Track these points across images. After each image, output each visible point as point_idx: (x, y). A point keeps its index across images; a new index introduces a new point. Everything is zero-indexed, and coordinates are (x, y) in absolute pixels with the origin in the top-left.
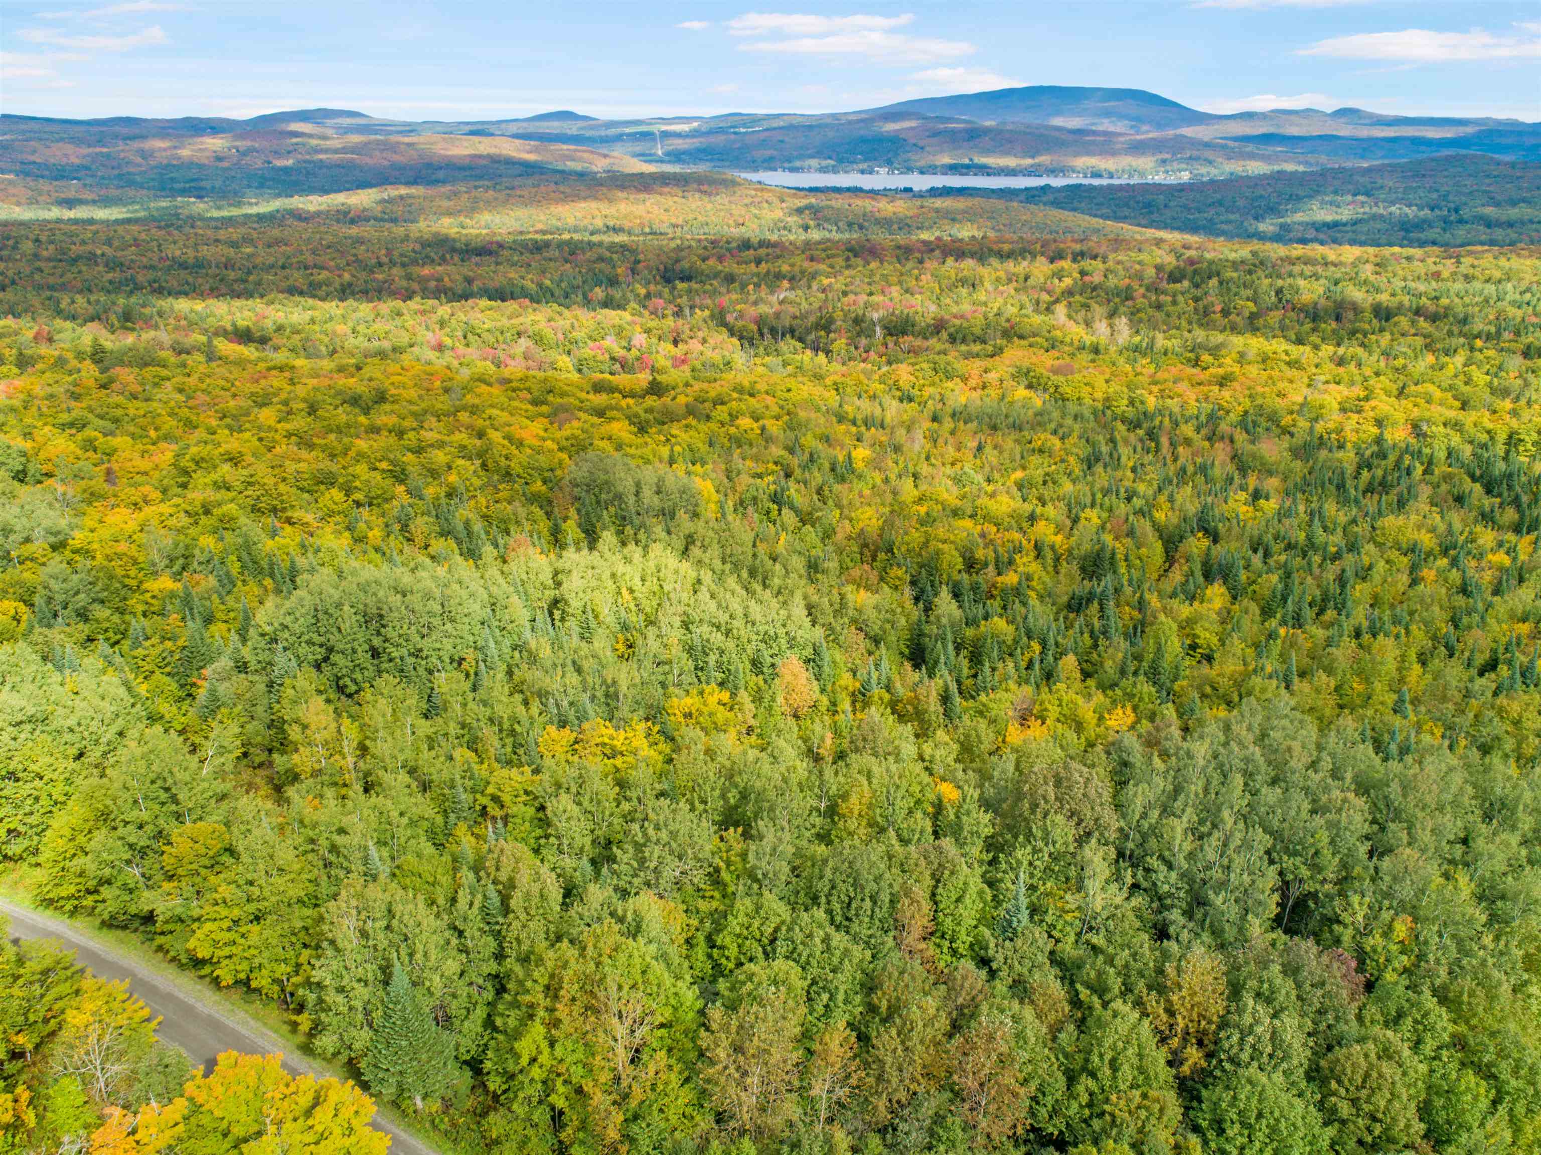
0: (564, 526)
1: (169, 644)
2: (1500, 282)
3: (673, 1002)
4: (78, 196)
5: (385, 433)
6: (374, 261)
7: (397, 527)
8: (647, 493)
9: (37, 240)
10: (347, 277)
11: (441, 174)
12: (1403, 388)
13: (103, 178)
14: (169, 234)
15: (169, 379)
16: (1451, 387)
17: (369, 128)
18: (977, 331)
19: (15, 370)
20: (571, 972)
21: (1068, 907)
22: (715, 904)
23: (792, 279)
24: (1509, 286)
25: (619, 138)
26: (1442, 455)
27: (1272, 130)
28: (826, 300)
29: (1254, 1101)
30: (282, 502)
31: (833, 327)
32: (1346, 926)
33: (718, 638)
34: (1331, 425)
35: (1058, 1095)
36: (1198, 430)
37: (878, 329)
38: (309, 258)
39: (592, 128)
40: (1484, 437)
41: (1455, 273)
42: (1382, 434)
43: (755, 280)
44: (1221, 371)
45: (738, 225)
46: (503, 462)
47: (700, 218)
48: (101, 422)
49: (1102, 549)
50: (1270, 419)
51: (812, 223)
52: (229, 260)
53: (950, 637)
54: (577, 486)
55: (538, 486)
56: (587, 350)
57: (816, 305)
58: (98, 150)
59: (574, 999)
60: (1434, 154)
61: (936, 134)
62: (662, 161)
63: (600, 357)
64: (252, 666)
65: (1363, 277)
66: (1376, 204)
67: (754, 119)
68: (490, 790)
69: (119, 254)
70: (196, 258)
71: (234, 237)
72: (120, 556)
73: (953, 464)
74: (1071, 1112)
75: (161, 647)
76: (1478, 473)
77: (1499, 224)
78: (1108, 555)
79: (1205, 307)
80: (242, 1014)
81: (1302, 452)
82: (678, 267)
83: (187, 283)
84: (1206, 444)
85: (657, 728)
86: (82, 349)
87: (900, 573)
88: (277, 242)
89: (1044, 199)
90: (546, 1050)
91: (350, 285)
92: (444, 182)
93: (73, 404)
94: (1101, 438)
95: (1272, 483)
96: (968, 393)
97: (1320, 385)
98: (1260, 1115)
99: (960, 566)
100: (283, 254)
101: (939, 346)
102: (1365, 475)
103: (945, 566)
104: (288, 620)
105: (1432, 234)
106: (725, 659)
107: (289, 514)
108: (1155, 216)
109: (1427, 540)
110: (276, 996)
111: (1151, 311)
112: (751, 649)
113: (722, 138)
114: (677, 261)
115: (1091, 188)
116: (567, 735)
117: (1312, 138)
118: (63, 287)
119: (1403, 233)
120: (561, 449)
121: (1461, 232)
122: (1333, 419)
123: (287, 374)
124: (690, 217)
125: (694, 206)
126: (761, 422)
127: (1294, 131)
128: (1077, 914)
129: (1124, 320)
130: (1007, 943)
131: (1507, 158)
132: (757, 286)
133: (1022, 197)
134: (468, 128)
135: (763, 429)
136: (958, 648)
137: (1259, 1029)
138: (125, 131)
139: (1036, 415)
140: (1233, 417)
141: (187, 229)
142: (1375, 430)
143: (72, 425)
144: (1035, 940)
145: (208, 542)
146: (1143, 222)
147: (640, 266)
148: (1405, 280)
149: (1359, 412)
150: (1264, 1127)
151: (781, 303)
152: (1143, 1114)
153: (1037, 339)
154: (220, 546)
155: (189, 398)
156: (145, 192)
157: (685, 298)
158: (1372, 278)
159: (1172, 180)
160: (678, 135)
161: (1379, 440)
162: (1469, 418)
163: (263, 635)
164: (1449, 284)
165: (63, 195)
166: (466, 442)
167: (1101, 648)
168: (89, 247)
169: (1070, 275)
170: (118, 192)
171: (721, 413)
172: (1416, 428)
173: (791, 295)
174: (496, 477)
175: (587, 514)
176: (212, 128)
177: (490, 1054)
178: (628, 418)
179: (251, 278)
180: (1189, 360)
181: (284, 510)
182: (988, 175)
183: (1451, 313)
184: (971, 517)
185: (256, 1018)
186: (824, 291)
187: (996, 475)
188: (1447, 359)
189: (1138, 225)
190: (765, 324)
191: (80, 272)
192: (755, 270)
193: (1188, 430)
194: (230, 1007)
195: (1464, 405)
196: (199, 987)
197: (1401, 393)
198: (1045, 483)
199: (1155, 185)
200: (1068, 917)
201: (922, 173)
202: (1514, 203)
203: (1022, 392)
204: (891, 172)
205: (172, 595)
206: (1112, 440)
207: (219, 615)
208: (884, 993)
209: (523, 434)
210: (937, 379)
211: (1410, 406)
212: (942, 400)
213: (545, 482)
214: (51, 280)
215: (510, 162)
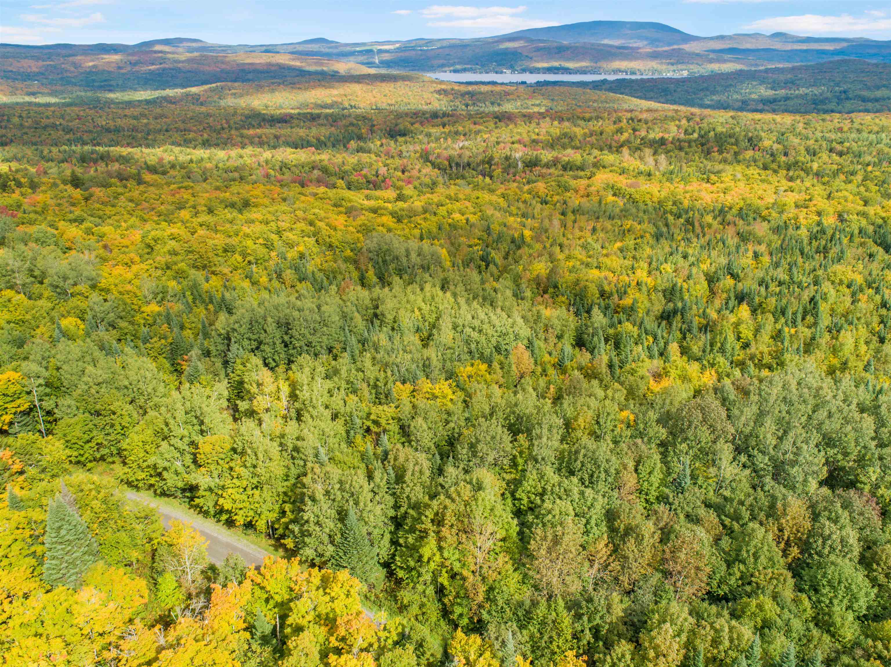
0: (367, 275)
1: (163, 341)
2: (878, 133)
3: (507, 527)
4: (39, 90)
5: (257, 223)
6: (219, 127)
7: (275, 276)
8: (413, 256)
9: (20, 116)
10: (206, 136)
11: (250, 76)
12: (830, 194)
13: (53, 80)
14: (97, 112)
15: (122, 194)
16: (859, 193)
17: (206, 48)
18: (578, 163)
19: (30, 191)
20: (450, 510)
21: (710, 475)
22: (513, 476)
23: (465, 135)
24: (884, 135)
25: (352, 54)
26: (856, 232)
27: (735, 46)
28: (487, 147)
29: (836, 574)
30: (210, 262)
31: (493, 162)
32: (865, 484)
33: (475, 335)
34: (791, 215)
35: (722, 574)
36: (715, 218)
37: (519, 163)
38: (182, 126)
39: (336, 47)
40: (880, 221)
41: (851, 128)
42: (821, 220)
43: (443, 135)
44: (723, 186)
45: (427, 104)
46: (328, 240)
47: (405, 100)
48: (92, 219)
49: (675, 285)
50: (755, 212)
51: (470, 102)
52: (134, 127)
53: (601, 333)
54: (370, 252)
55: (348, 253)
56: (353, 177)
57: (481, 150)
58: (48, 63)
59: (452, 526)
60: (832, 59)
61: (538, 49)
62: (378, 67)
63: (361, 181)
64: (214, 353)
65: (798, 131)
66: (798, 89)
67: (430, 42)
68: (372, 417)
69: (70, 124)
70: (115, 126)
71: (135, 114)
72: (128, 292)
73: (579, 239)
74: (732, 582)
75: (160, 343)
76: (879, 241)
77: (869, 100)
78: (679, 289)
79: (708, 149)
80: (245, 541)
81: (776, 230)
82: (397, 128)
83: (113, 140)
84: (721, 227)
85: (454, 384)
86: (66, 178)
87: (563, 299)
88: (161, 116)
89: (604, 87)
90: (438, 554)
91: (208, 141)
92: (252, 80)
93: (73, 208)
94: (660, 223)
95: (762, 248)
96: (579, 199)
97: (782, 193)
98: (840, 582)
99: (598, 295)
100: (165, 123)
101: (556, 172)
102: (815, 244)
103: (589, 295)
104: (236, 326)
105: (832, 106)
106: (479, 346)
107: (214, 269)
108: (669, 97)
109: (859, 279)
110: (264, 531)
111: (676, 152)
112: (494, 341)
113: (413, 53)
114: (396, 125)
115: (631, 81)
116: (409, 387)
117: (758, 50)
118: (42, 143)
119: (814, 106)
120: (358, 232)
121: (848, 105)
122: (791, 212)
123: (190, 191)
124: (399, 99)
125: (401, 93)
126: (466, 216)
127: (748, 46)
128: (714, 479)
129: (663, 156)
130: (680, 495)
131: (874, 61)
132: (445, 139)
133: (591, 86)
134: (264, 48)
135: (467, 220)
136: (607, 340)
137: (834, 537)
138: (64, 52)
139: (621, 211)
140: (734, 211)
141: (107, 110)
142: (817, 218)
143: (75, 221)
144: (695, 493)
145: (172, 284)
146: (662, 100)
147: (375, 128)
148: (822, 132)
149: (806, 207)
150: (843, 588)
151: (461, 148)
152: (775, 582)
153: (614, 168)
154: (180, 286)
155: (137, 205)
156: (78, 88)
157: (404, 146)
158: (804, 131)
159: (677, 76)
160: (387, 51)
161: (819, 224)
162: (871, 210)
163: (220, 335)
164: (848, 134)
165: (30, 90)
166: (304, 228)
167: (688, 339)
168: (52, 120)
169: (627, 131)
170: (62, 88)
171: (442, 211)
172: (841, 218)
173: (466, 143)
174: (324, 248)
175: (380, 268)
176: (114, 50)
177: (397, 558)
178: (391, 214)
179: (150, 137)
180: (703, 179)
181: (210, 267)
182: (570, 73)
183: (851, 151)
184: (596, 267)
185: (252, 542)
186: (484, 141)
187: (607, 245)
188: (852, 177)
189: (659, 102)
190: (453, 161)
191: (50, 134)
192: (443, 130)
193: (709, 219)
194: (237, 538)
195: (866, 203)
196: (217, 527)
197: (829, 197)
198: (635, 249)
199: (668, 78)
200: (711, 481)
201: (531, 73)
202: (878, 88)
203: (610, 198)
204: (513, 71)
205: (159, 314)
206: (667, 225)
207: (187, 325)
208: (622, 521)
209: (336, 223)
210: (560, 191)
211: (836, 204)
212: (565, 203)
213: (352, 250)
214: (34, 140)
215: (290, 69)
